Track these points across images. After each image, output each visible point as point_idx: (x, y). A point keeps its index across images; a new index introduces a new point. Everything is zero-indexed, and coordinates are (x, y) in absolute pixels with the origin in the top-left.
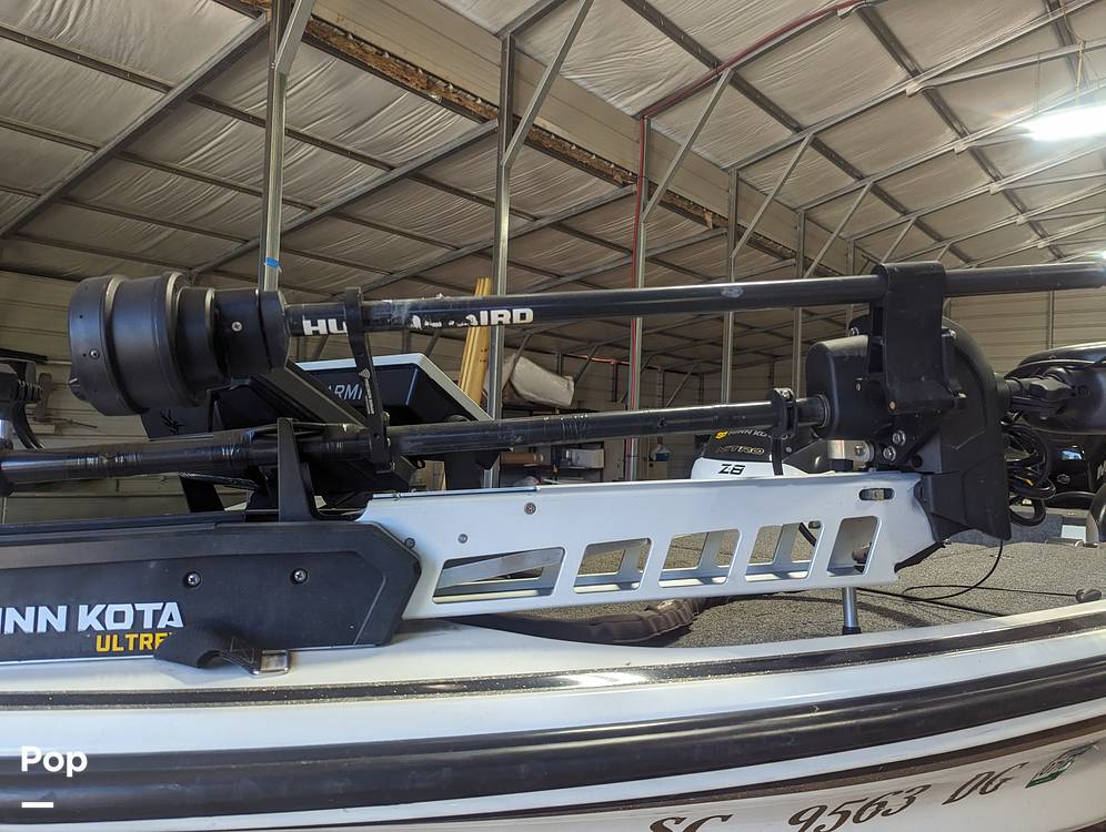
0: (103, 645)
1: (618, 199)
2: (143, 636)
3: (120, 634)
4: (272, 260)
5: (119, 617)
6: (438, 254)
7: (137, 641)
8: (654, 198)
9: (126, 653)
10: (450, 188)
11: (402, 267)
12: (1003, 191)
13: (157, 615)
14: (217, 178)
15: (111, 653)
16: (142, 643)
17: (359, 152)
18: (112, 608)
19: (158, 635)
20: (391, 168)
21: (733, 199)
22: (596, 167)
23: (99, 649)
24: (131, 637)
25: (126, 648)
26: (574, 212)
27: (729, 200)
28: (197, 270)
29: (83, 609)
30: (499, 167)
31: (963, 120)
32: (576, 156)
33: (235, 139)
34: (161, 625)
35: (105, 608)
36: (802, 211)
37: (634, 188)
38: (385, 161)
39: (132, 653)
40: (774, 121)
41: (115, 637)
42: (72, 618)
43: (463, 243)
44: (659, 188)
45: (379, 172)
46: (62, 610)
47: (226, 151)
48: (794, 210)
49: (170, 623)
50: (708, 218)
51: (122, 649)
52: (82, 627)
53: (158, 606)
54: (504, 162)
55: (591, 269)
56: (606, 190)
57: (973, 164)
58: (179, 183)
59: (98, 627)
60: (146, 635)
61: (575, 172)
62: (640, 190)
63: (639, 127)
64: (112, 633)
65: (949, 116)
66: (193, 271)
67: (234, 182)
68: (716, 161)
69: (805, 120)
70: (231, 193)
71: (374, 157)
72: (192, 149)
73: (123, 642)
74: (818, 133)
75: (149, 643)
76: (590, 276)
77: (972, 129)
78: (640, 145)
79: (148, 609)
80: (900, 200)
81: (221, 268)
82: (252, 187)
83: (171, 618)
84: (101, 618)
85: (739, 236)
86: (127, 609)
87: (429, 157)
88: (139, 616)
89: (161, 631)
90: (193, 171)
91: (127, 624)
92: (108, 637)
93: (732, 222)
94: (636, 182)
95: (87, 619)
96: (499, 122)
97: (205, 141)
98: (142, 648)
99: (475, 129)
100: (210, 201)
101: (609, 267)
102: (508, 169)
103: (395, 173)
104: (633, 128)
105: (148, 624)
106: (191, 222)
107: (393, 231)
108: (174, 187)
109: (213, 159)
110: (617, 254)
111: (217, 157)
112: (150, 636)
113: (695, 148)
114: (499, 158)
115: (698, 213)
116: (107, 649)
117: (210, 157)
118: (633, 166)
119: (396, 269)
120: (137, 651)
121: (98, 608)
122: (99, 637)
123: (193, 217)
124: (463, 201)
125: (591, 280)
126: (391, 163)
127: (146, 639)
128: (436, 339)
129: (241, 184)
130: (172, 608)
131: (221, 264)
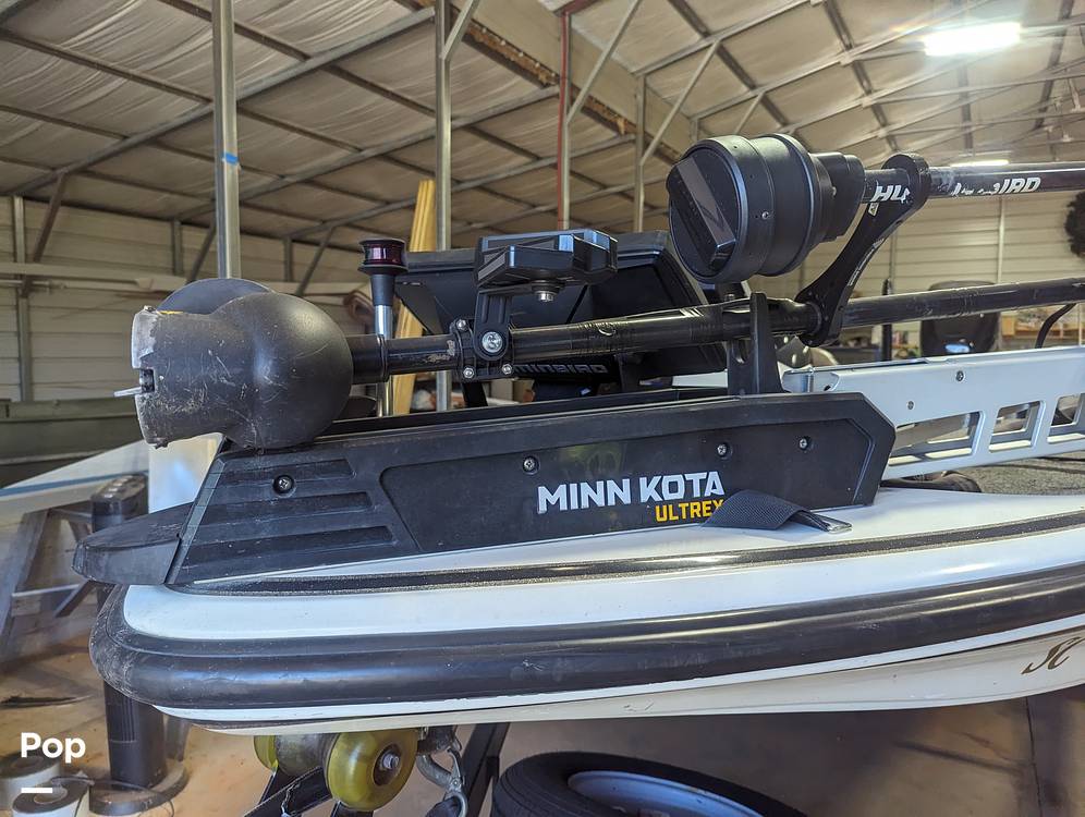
0: (662, 516)
1: (539, 101)
2: (692, 504)
3: (675, 502)
4: (230, 157)
5: (673, 487)
6: (337, 156)
7: (688, 509)
8: (575, 105)
9: (681, 522)
10: (366, 82)
11: (296, 170)
12: (872, 106)
13: (703, 483)
14: (104, 62)
15: (668, 523)
16: (692, 511)
17: (274, 37)
18: (667, 479)
19: (704, 503)
20: (305, 57)
21: (641, 105)
22: (522, 64)
23: (659, 519)
24: (683, 506)
25: (680, 516)
26: (491, 112)
27: (637, 106)
28: (65, 170)
29: (643, 480)
30: (438, 61)
31: (852, 33)
32: (505, 53)
33: (131, 20)
34: (707, 494)
35: (661, 479)
36: (696, 119)
37: (556, 89)
38: (301, 49)
39: (685, 522)
40: (685, 24)
41: (671, 506)
42: (635, 491)
43: (366, 144)
44: (582, 94)
45: (291, 61)
46: (626, 482)
47: (119, 33)
48: (688, 118)
49: (714, 491)
50: (621, 123)
51: (677, 518)
52: (644, 499)
53: (703, 475)
54: (444, 55)
55: (493, 175)
56: (526, 90)
57: (852, 76)
58: (58, 68)
59: (657, 498)
60: (695, 504)
61: (500, 69)
62: (563, 91)
63: (560, 25)
64: (668, 503)
65: (840, 26)
66: (58, 172)
67: (121, 68)
68: (626, 64)
69: (713, 25)
70: (120, 81)
71: (290, 44)
72: (84, 26)
73: (677, 511)
74: (723, 40)
75: (697, 511)
76: (492, 182)
77: (857, 42)
78: (562, 42)
79: (696, 478)
80: (782, 110)
81: (91, 169)
82: (145, 76)
83: (714, 487)
84: (658, 489)
85: (646, 145)
86: (678, 478)
87: (352, 47)
88: (689, 484)
89: (707, 499)
90: (78, 54)
91: (680, 495)
92: (665, 507)
93: (640, 129)
94: (558, 83)
95: (647, 491)
96: (436, 10)
97: (97, 19)
98: (693, 516)
99: (406, 17)
100: (90, 91)
101: (513, 173)
102: (447, 63)
103: (311, 64)
104: (553, 25)
105: (697, 494)
106: (62, 114)
107: (293, 129)
108: (53, 71)
109: (105, 40)
110: (523, 159)
111: (110, 37)
112: (698, 504)
113: (615, 56)
114: (438, 50)
115: (611, 118)
116: (665, 519)
117: (101, 38)
118: (556, 66)
119: (288, 171)
120: (689, 520)
121: (656, 479)
122: (658, 508)
123: (66, 109)
124: (377, 97)
125: (492, 187)
126: (306, 51)
127: (695, 507)
128: (322, 250)
129: (131, 71)
130: (714, 476)
131: (90, 165)
